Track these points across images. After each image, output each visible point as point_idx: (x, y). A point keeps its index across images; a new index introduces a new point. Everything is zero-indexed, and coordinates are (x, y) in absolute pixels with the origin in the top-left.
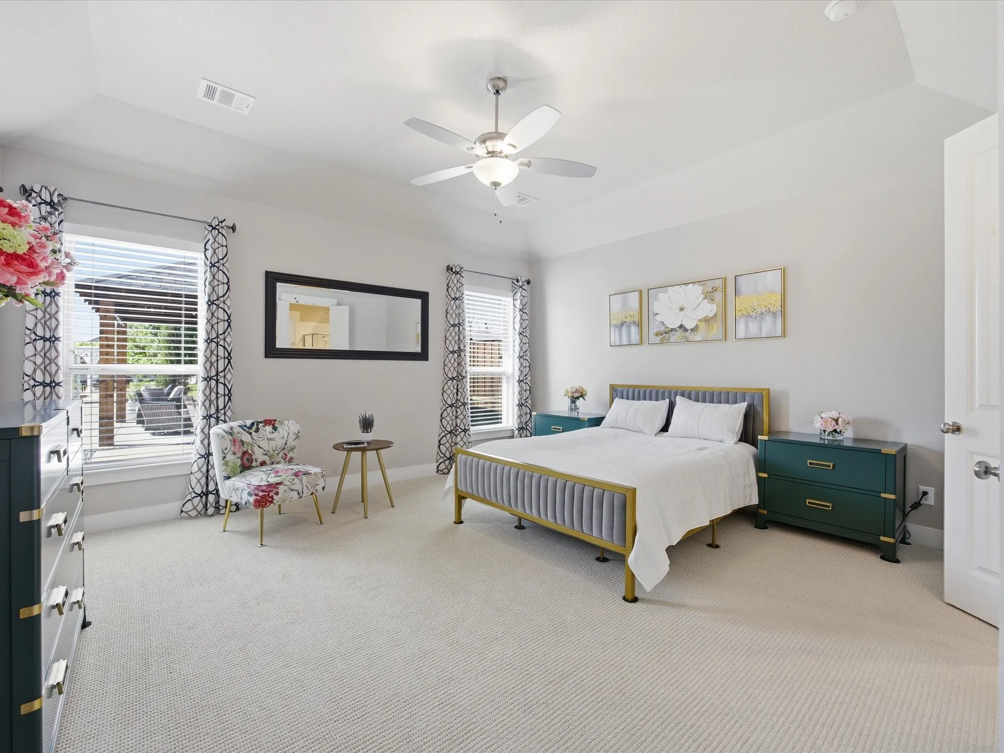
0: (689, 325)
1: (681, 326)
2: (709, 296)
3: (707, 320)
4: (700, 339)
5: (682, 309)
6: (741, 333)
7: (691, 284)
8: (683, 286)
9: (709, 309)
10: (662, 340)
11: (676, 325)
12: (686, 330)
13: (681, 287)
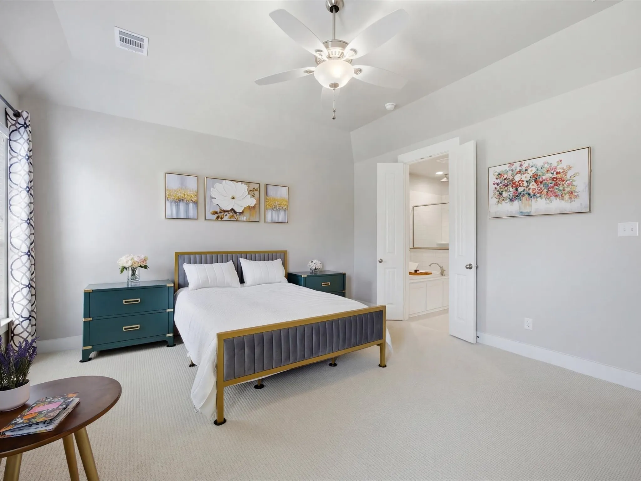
0: (239, 210)
1: (232, 210)
2: (252, 192)
3: (249, 208)
4: (245, 220)
5: (233, 198)
6: (269, 219)
7: (241, 183)
8: (234, 182)
9: (252, 202)
10: (218, 217)
11: (229, 209)
12: (235, 212)
13: (233, 182)
